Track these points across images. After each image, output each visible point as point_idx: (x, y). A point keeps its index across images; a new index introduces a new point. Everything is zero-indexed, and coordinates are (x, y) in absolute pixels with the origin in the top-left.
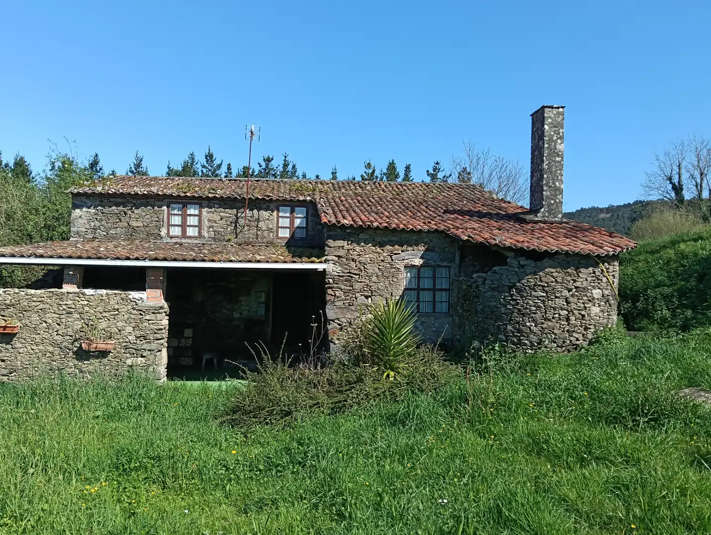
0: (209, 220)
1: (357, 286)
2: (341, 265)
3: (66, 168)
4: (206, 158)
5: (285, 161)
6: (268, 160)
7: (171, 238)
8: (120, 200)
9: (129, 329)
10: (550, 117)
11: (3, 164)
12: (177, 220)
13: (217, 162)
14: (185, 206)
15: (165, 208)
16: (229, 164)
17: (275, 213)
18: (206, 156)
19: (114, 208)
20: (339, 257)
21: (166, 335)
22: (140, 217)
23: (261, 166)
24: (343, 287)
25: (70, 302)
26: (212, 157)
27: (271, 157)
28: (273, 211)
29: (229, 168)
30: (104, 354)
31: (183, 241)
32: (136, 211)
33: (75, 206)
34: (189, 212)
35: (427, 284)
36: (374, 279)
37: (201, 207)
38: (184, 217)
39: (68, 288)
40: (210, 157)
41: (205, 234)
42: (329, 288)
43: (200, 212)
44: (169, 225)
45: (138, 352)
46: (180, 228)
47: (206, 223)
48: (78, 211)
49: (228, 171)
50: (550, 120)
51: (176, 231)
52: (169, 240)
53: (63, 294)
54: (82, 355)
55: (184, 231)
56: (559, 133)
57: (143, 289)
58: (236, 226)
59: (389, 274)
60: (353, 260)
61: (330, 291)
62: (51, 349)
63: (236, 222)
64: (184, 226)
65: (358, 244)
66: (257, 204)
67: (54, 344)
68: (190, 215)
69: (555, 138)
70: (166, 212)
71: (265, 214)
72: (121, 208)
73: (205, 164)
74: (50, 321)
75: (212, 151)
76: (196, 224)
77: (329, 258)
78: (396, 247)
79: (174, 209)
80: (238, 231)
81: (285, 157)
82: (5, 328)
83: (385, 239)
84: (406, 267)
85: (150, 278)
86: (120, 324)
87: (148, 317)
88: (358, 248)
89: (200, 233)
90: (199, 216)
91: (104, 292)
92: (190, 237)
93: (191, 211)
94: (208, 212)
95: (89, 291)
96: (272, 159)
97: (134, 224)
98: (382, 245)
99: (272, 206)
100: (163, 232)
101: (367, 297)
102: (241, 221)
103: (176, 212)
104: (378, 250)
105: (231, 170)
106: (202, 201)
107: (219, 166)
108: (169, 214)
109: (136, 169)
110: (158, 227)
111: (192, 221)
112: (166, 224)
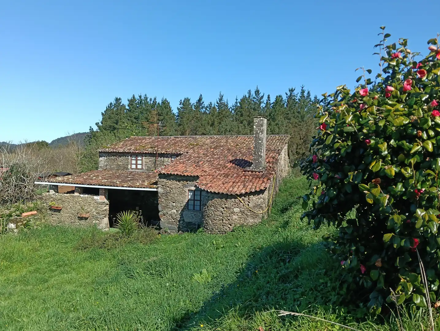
0: (145, 162)
1: (170, 198)
2: (163, 189)
4: (255, 93)
5: (302, 90)
6: (292, 91)
8: (114, 154)
9: (94, 210)
10: (257, 122)
12: (134, 162)
13: (261, 95)
14: (137, 157)
15: (130, 157)
16: (269, 95)
17: (170, 158)
18: (255, 92)
19: (112, 157)
20: (163, 186)
21: (108, 212)
22: (121, 161)
23: (287, 95)
24: (164, 198)
25: (76, 199)
26: (258, 92)
27: (294, 88)
28: (169, 158)
29: (269, 97)
30: (86, 219)
31: (136, 170)
32: (120, 158)
33: (100, 156)
34: (138, 159)
35: (198, 198)
36: (176, 195)
37: (143, 156)
38: (137, 160)
39: (76, 194)
40: (257, 92)
41: (144, 168)
42: (159, 198)
43: (142, 158)
44: (131, 164)
45: (97, 219)
46: (135, 165)
47: (144, 163)
48: (101, 158)
49: (268, 99)
50: (256, 124)
51: (134, 166)
52: (131, 170)
53: (74, 196)
54: (81, 218)
55: (136, 166)
56: (261, 130)
57: (98, 195)
58: (155, 164)
59: (182, 193)
60: (168, 187)
61: (159, 199)
62: (71, 215)
63: (155, 163)
64: (136, 164)
65: (170, 181)
66: (162, 155)
67: (73, 214)
68: (139, 160)
69: (259, 132)
70: (130, 158)
71: (166, 159)
72: (115, 157)
73: (255, 97)
74: (71, 205)
75: (259, 88)
77: (159, 186)
78: (185, 182)
79: (133, 157)
80: (156, 166)
81: (302, 88)
82: (57, 207)
83: (180, 179)
84: (189, 190)
85: (100, 192)
86: (91, 208)
87: (99, 206)
88: (170, 182)
89: (142, 167)
90: (142, 160)
91: (86, 196)
92: (139, 169)
93: (139, 158)
94: (145, 159)
95: (82, 196)
96: (294, 90)
97: (119, 163)
98: (179, 181)
99: (169, 156)
100: (129, 166)
101: (173, 202)
102: (158, 163)
103: (133, 158)
104: (178, 183)
105: (270, 98)
106: (143, 154)
107: (262, 97)
108: (131, 160)
109: (220, 101)
110: (128, 165)
111: (139, 162)
112: (130, 164)
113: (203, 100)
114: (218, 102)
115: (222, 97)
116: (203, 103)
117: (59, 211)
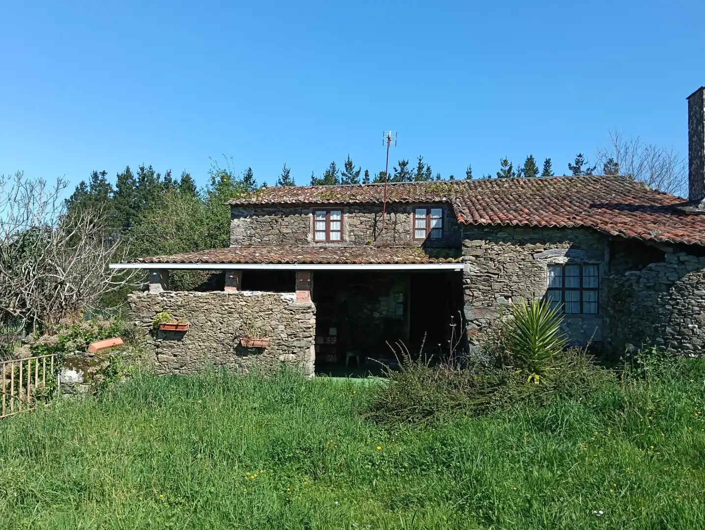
0: (350, 225)
1: (496, 286)
2: (478, 265)
3: (224, 183)
4: (346, 167)
5: (420, 164)
6: (403, 164)
7: (317, 242)
8: (272, 209)
9: (281, 327)
11: (173, 181)
12: (321, 226)
13: (355, 170)
14: (328, 212)
15: (311, 215)
16: (367, 171)
17: (411, 215)
18: (346, 165)
19: (267, 216)
20: (477, 257)
21: (313, 332)
22: (289, 224)
23: (396, 171)
24: (481, 287)
25: (230, 303)
26: (351, 166)
27: (406, 161)
28: (409, 214)
29: (367, 175)
30: (260, 350)
31: (327, 245)
32: (286, 219)
33: (234, 216)
34: (331, 219)
35: (572, 282)
36: (514, 278)
37: (343, 212)
38: (328, 222)
39: (229, 290)
40: (349, 165)
41: (347, 238)
42: (467, 288)
43: (342, 218)
44: (315, 231)
45: (289, 349)
46: (324, 233)
47: (347, 228)
48: (236, 220)
49: (366, 178)
51: (321, 236)
52: (315, 245)
53: (224, 295)
54: (241, 351)
55: (328, 236)
57: (292, 290)
58: (374, 230)
59: (531, 273)
60: (491, 259)
61: (467, 292)
62: (215, 345)
63: (375, 225)
64: (327, 231)
65: (497, 243)
66: (394, 207)
67: (217, 341)
68: (333, 221)
70: (312, 219)
71: (402, 217)
72: (273, 217)
73: (345, 172)
74: (214, 320)
75: (352, 159)
76: (339, 229)
77: (467, 258)
78: (538, 244)
79: (319, 216)
80: (377, 234)
81: (420, 160)
82: (177, 326)
83: (526, 238)
84: (549, 265)
85: (299, 280)
86: (273, 323)
87: (297, 317)
88: (496, 247)
89: (342, 237)
90: (341, 221)
91: (259, 293)
92: (333, 242)
93: (334, 217)
94: (349, 217)
95: (247, 293)
96: (407, 163)
97: (285, 231)
98: (522, 244)
99: (408, 208)
100: (310, 237)
101: (507, 297)
102: (380, 225)
103: (320, 218)
104: (518, 248)
105: (368, 176)
106: (343, 207)
107: (358, 173)
108: (314, 221)
109: (284, 180)
110: (306, 234)
111: (335, 226)
112: (311, 230)
113: (254, 178)
114: (282, 180)
115: (288, 173)
116: (254, 182)
117: (178, 334)
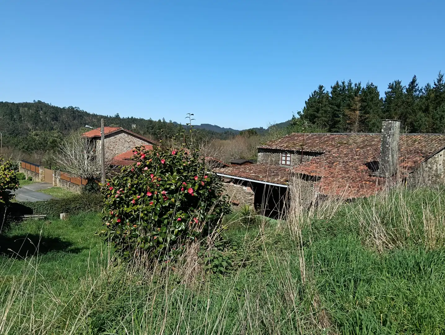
7: (282, 165)
8: (269, 150)
9: (243, 198)
12: (284, 158)
14: (286, 154)
15: (281, 154)
19: (267, 153)
21: (254, 201)
22: (274, 157)
25: (231, 188)
31: (285, 166)
32: (273, 154)
37: (291, 154)
38: (286, 157)
39: (232, 184)
41: (292, 164)
44: (282, 160)
47: (292, 160)
48: (259, 153)
50: (384, 127)
51: (284, 162)
53: (230, 185)
55: (286, 163)
56: (388, 134)
57: (246, 186)
63: (301, 160)
64: (286, 161)
68: (288, 157)
71: (311, 157)
72: (269, 153)
77: (290, 183)
78: (311, 181)
85: (248, 184)
87: (247, 195)
89: (290, 163)
90: (290, 157)
91: (238, 186)
92: (287, 165)
93: (288, 155)
94: (293, 156)
95: (235, 185)
97: (273, 159)
98: (307, 180)
99: (313, 154)
100: (280, 162)
102: (303, 160)
103: (284, 155)
104: (306, 182)
106: (292, 152)
108: (282, 156)
110: (279, 161)
111: (288, 159)
112: (281, 160)
